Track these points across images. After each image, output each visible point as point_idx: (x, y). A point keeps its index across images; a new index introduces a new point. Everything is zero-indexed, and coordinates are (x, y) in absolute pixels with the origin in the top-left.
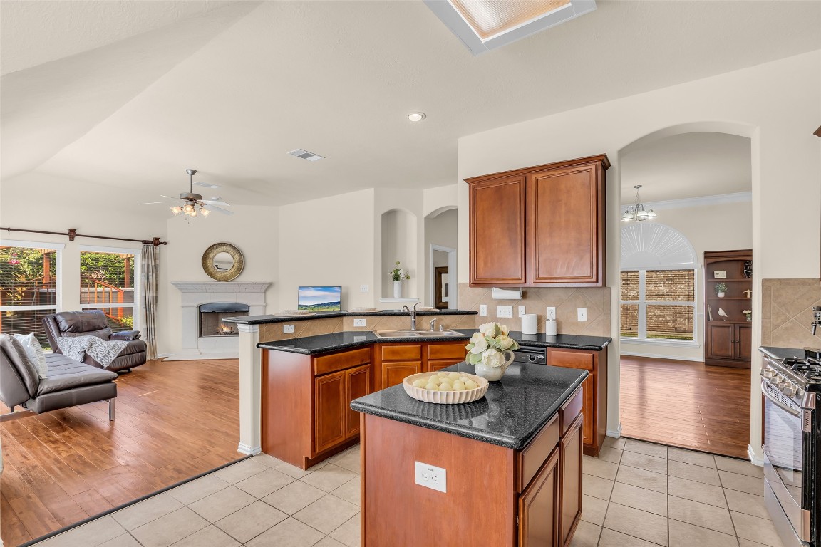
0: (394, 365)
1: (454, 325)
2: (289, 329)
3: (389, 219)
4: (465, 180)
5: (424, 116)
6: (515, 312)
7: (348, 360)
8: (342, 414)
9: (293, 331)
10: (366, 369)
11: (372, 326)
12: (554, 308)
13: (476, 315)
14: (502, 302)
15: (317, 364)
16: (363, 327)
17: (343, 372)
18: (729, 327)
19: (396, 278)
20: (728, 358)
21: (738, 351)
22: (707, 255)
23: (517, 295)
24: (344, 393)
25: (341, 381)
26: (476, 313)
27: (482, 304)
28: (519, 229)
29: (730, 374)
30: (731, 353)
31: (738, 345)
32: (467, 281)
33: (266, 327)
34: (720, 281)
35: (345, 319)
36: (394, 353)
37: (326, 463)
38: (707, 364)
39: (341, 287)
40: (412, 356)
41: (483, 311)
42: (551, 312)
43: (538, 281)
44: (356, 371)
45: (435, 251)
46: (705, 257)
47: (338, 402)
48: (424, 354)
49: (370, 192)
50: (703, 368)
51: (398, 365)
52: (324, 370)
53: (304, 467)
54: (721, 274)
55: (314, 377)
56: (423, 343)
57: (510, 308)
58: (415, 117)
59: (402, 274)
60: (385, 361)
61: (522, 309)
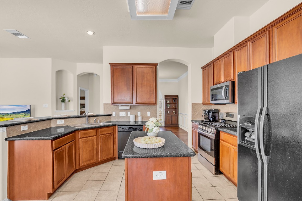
0: (85, 139)
1: (103, 120)
2: (24, 128)
3: (59, 73)
4: (109, 63)
5: (94, 33)
6: (127, 114)
7: (67, 139)
8: (65, 166)
9: (27, 129)
10: (73, 142)
11: (67, 123)
12: (140, 112)
13: (111, 116)
14: (122, 110)
15: (55, 144)
16: (62, 124)
17: (65, 146)
18: (170, 116)
19: (63, 101)
20: (170, 125)
21: (172, 122)
22: (166, 96)
23: (128, 108)
24: (66, 155)
25: (64, 150)
26: (111, 115)
27: (114, 111)
28: (130, 84)
29: (172, 129)
30: (171, 123)
31: (172, 121)
32: (110, 103)
33: (10, 128)
34: (168, 103)
35: (52, 121)
36: (85, 134)
37: (58, 193)
38: (166, 127)
39: (31, 105)
40: (93, 134)
41: (114, 114)
42: (139, 114)
43: (137, 103)
44: (70, 144)
45: (81, 90)
46: (165, 97)
47: (63, 161)
48: (98, 133)
49: (50, 60)
50: (164, 128)
51: (87, 139)
52: (57, 147)
53: (46, 198)
54: (168, 102)
55: (53, 151)
56: (97, 128)
57: (125, 113)
58: (90, 33)
59: (66, 99)
60: (81, 138)
61: (129, 113)
